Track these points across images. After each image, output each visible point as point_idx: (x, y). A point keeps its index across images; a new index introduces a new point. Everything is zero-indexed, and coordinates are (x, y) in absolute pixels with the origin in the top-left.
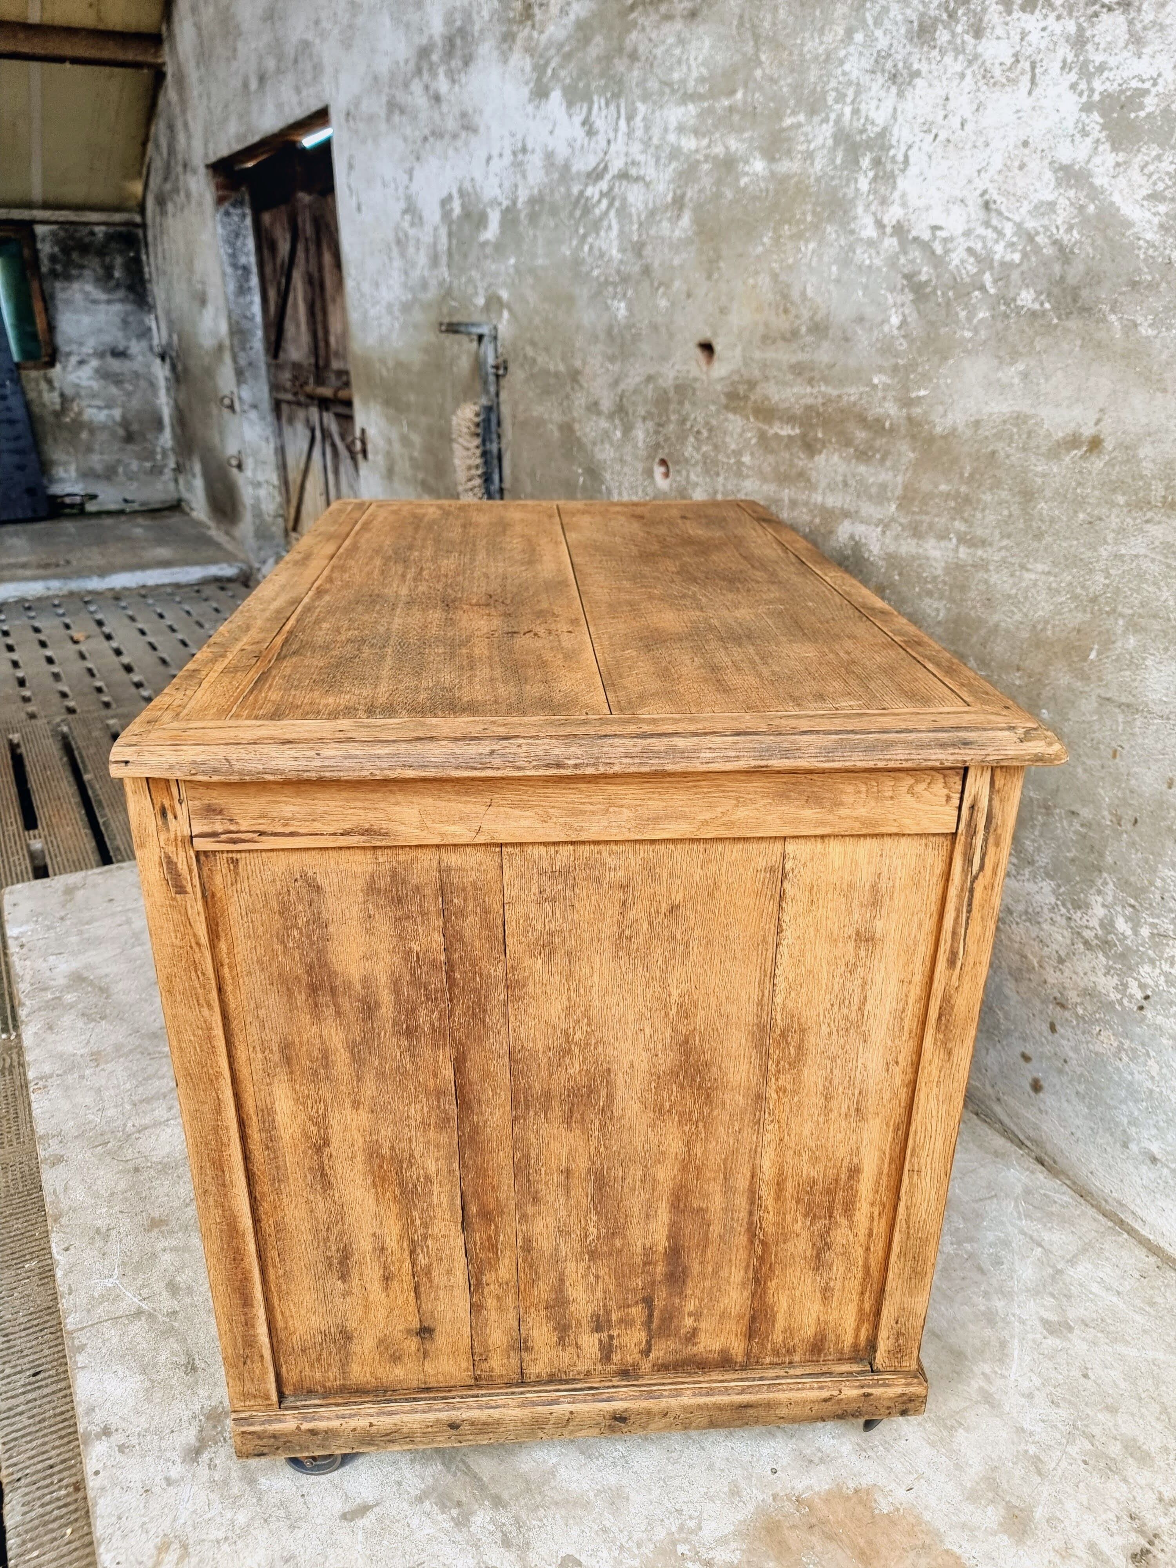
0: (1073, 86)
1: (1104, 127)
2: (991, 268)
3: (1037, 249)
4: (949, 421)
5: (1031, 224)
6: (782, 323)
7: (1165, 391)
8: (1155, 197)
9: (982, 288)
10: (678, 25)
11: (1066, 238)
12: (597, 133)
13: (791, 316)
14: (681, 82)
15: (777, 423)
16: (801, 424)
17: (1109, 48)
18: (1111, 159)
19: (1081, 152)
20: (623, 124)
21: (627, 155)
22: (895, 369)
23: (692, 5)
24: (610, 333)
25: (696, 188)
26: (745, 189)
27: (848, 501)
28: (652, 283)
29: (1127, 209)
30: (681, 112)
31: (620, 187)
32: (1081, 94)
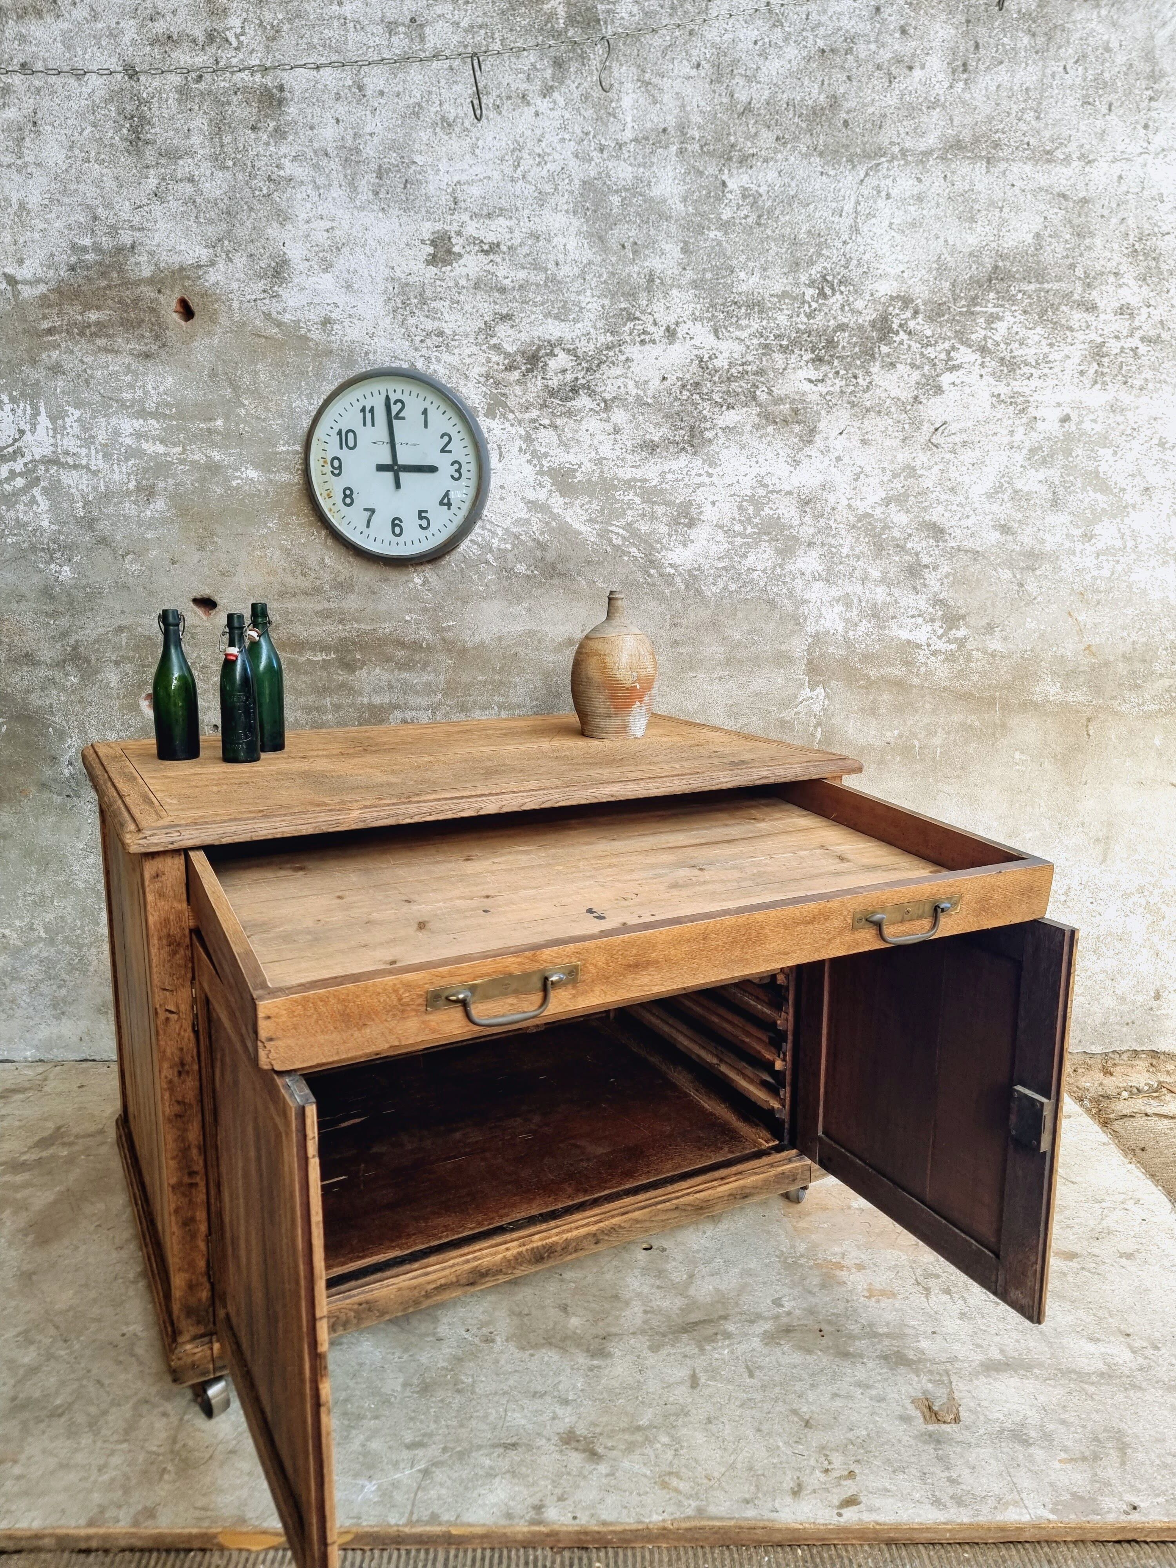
0: (529, 461)
1: (553, 484)
2: (491, 551)
3: (523, 543)
4: (477, 639)
5: (515, 530)
6: (303, 583)
8: (590, 520)
9: (487, 562)
10: (126, 359)
11: (540, 538)
13: (311, 579)
14: (134, 402)
15: (309, 652)
16: (337, 651)
17: (548, 445)
18: (561, 501)
19: (541, 495)
20: (43, 420)
21: (55, 445)
22: (425, 610)
23: (145, 349)
24: (47, 593)
25: (171, 481)
26: (238, 488)
27: (395, 698)
28: (114, 551)
29: (576, 526)
30: (138, 424)
31: (47, 470)
32: (535, 466)
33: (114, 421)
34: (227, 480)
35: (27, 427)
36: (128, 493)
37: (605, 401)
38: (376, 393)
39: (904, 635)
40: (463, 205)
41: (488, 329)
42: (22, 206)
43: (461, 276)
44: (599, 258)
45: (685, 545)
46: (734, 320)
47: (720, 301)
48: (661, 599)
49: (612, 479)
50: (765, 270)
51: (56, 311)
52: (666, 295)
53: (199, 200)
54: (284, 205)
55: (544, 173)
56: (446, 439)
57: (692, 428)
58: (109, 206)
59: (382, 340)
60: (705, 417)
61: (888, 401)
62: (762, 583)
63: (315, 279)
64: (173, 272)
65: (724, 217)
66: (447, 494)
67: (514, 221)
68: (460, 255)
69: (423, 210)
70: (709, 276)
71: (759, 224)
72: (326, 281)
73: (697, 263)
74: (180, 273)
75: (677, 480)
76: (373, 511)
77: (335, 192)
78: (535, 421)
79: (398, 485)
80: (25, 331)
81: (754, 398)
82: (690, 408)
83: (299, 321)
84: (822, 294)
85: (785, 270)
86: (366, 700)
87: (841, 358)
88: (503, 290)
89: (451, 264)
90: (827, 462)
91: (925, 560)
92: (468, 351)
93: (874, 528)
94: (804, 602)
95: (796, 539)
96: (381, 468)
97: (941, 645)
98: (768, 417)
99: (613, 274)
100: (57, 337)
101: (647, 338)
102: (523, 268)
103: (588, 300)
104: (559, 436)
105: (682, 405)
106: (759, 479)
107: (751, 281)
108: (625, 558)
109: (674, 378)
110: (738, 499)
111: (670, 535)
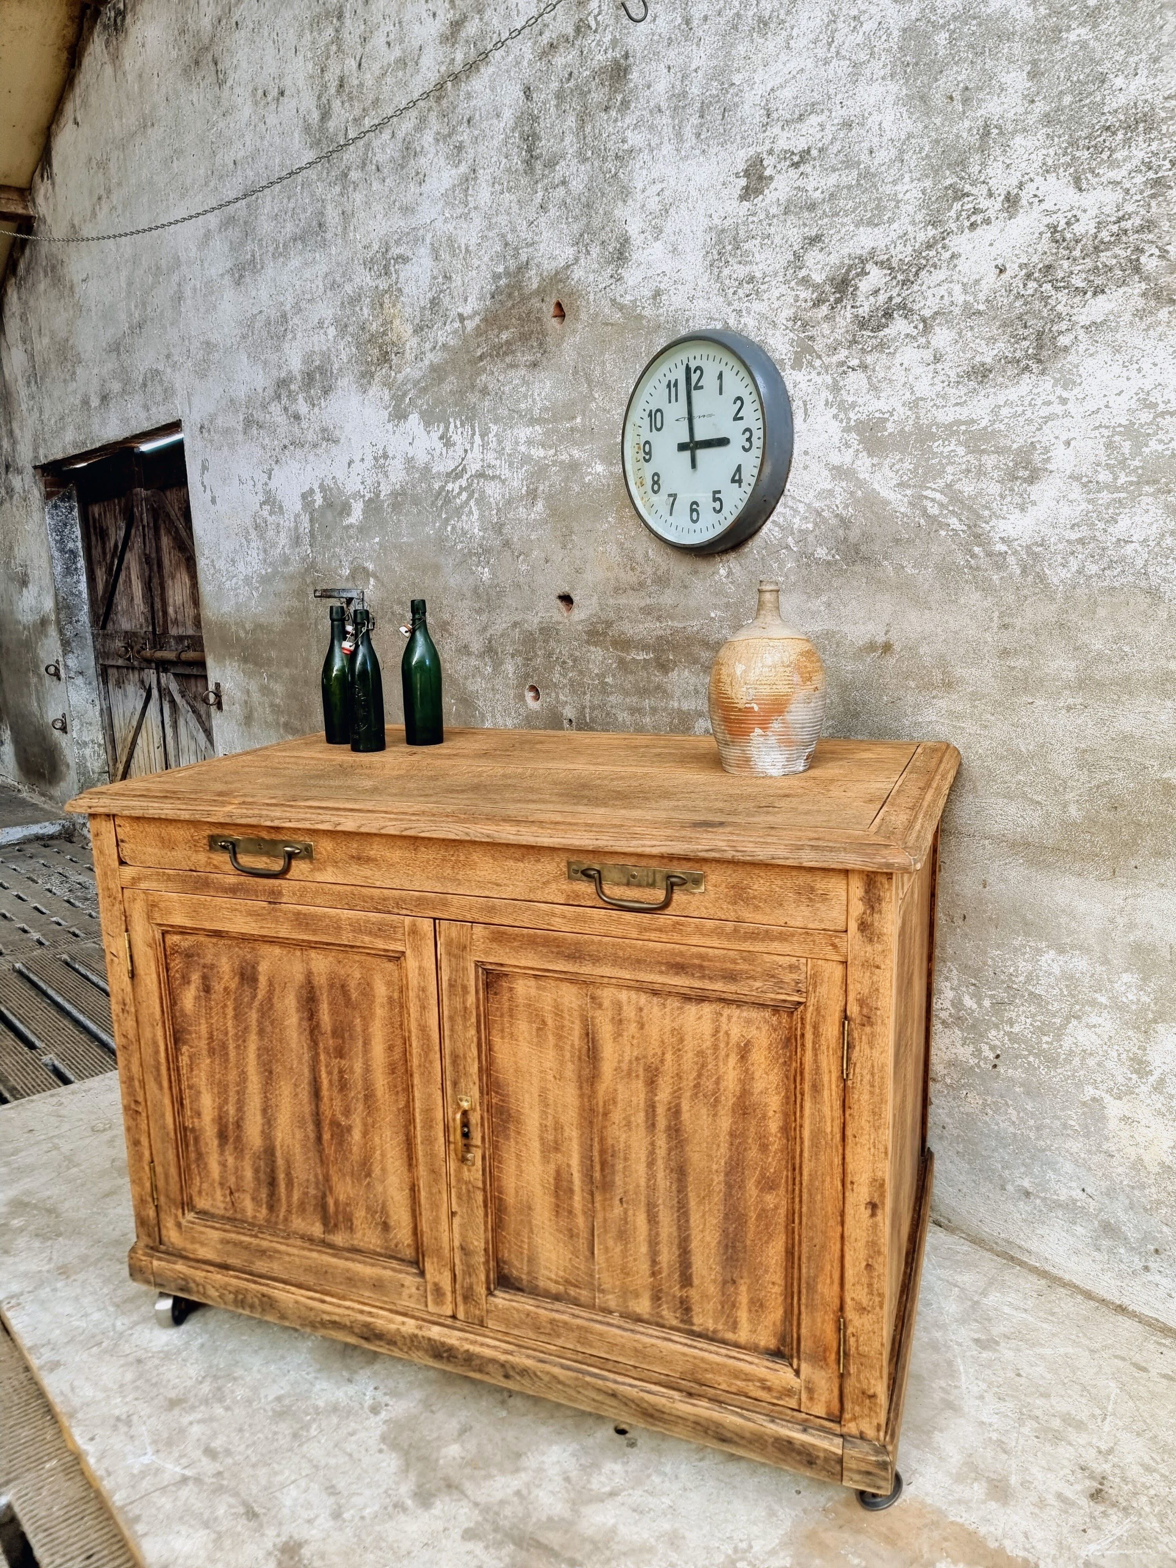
0: (835, 417)
1: (860, 443)
2: (792, 533)
3: (825, 521)
5: (817, 505)
6: (631, 578)
7: (930, 609)
8: (901, 485)
9: (788, 547)
10: (523, 372)
11: (844, 513)
12: (454, 444)
13: (638, 574)
14: (527, 410)
15: (634, 651)
16: (654, 651)
17: (857, 393)
18: (868, 462)
19: (847, 457)
20: (477, 439)
21: (483, 460)
22: (728, 607)
23: (533, 358)
24: (476, 592)
25: (547, 483)
26: (589, 484)
27: (700, 707)
28: (513, 553)
29: (886, 493)
30: (529, 431)
31: (478, 483)
32: (841, 421)
33: (516, 431)
34: (582, 478)
35: (468, 447)
36: (522, 498)
37: (924, 320)
38: (679, 364)
40: (775, 115)
41: (797, 260)
42: (467, 250)
43: (772, 204)
44: (920, 126)
45: (1023, 510)
46: (1105, 156)
47: (1085, 133)
48: (987, 588)
49: (930, 426)
51: (484, 337)
52: (1005, 147)
53: (568, 201)
54: (626, 181)
55: (860, 39)
56: (739, 403)
57: (1040, 335)
58: (514, 230)
59: (701, 301)
60: (1059, 316)
62: (1139, 563)
63: (649, 251)
64: (551, 278)
66: (739, 469)
67: (827, 113)
68: (771, 178)
69: (739, 137)
70: (1067, 100)
72: (657, 249)
73: (1051, 87)
74: (558, 278)
75: (1015, 415)
76: (675, 497)
77: (667, 149)
78: (842, 364)
79: (694, 465)
80: (469, 361)
81: (1137, 269)
82: (1037, 305)
83: (636, 300)
86: (676, 705)
88: (812, 207)
89: (762, 193)
92: (777, 293)
96: (682, 447)
98: (1159, 296)
99: (937, 142)
100: (485, 361)
101: (978, 218)
102: (834, 171)
103: (906, 188)
104: (869, 378)
105: (1026, 304)
106: (1141, 396)
107: (1132, 87)
108: (943, 533)
109: (1016, 266)
110: (1106, 433)
111: (1002, 497)
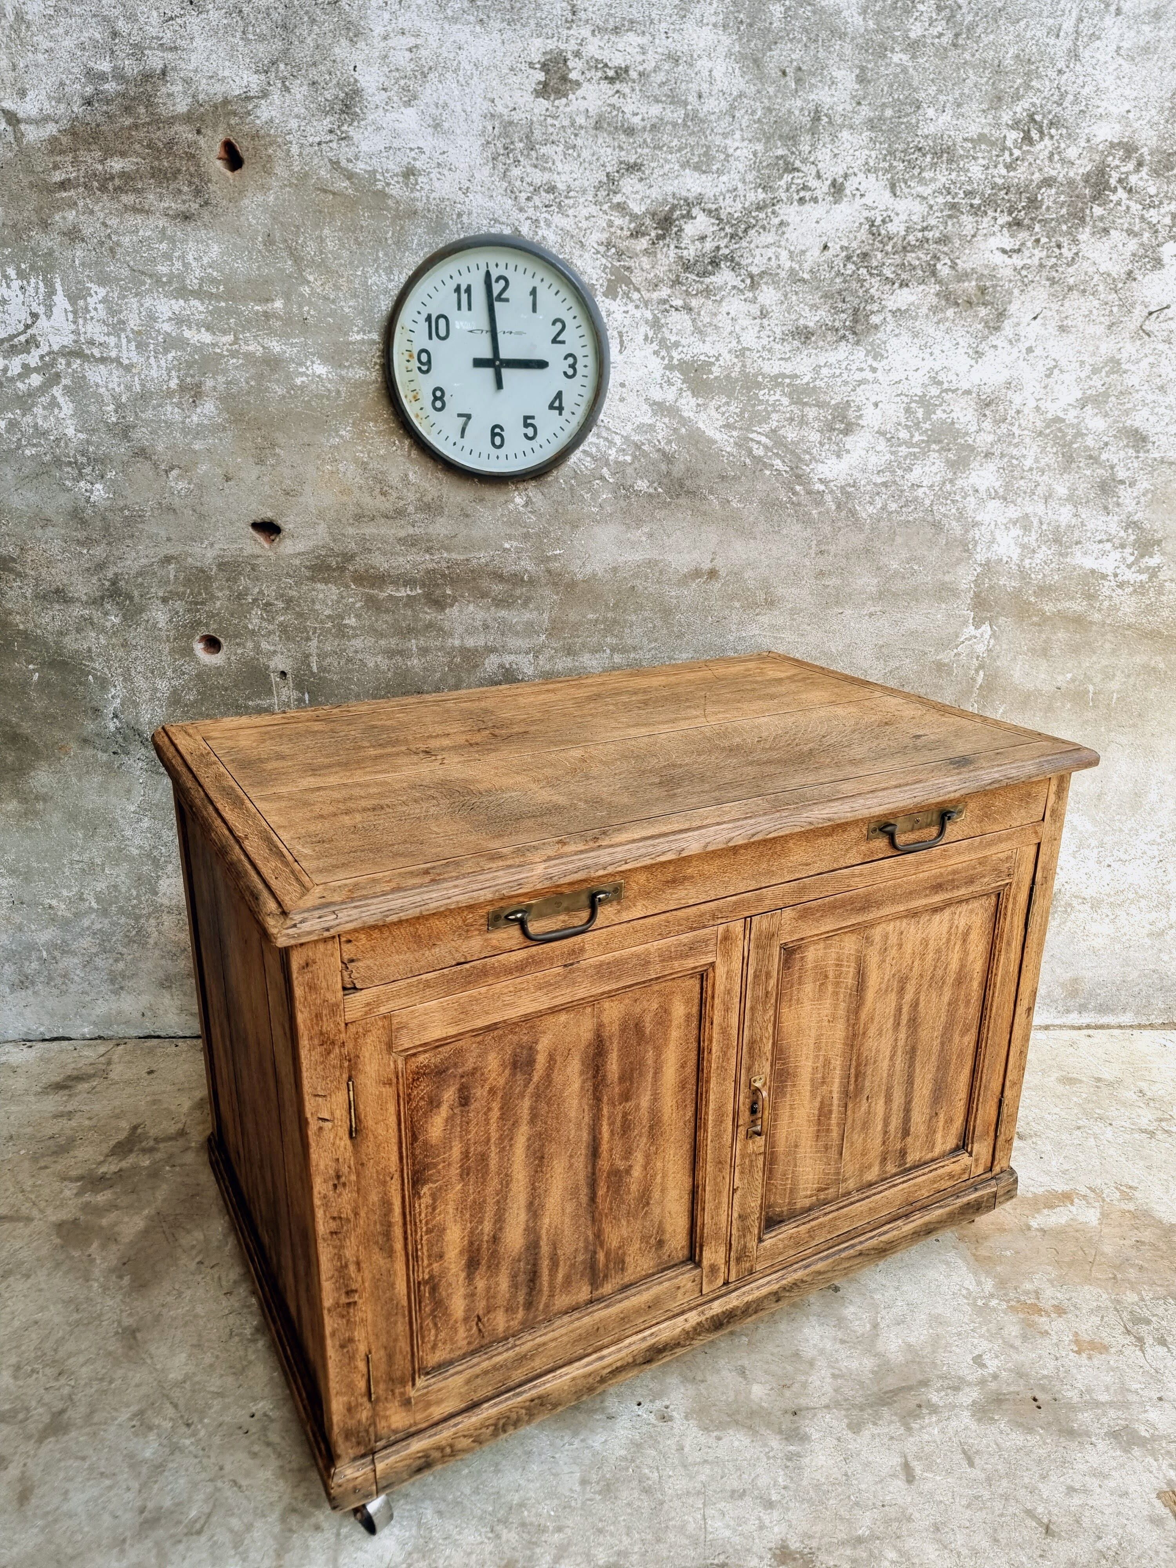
1: (684, 382)
2: (607, 464)
3: (645, 455)
4: (588, 570)
5: (636, 438)
6: (383, 504)
7: (755, 538)
8: (727, 426)
9: (602, 478)
10: (160, 222)
11: (667, 448)
13: (392, 498)
14: (171, 277)
15: (391, 587)
16: (423, 585)
17: (679, 332)
18: (693, 401)
19: (670, 395)
20: (61, 301)
21: (76, 332)
22: (526, 536)
23: (183, 208)
24: (76, 515)
25: (221, 379)
26: (303, 387)
27: (491, 639)
28: (156, 466)
29: (711, 433)
30: (178, 305)
31: (68, 364)
32: (663, 358)
33: (148, 302)
34: (289, 377)
35: (41, 310)
36: (170, 394)
37: (752, 277)
38: (473, 268)
39: (1089, 563)
40: (582, 15)
41: (611, 183)
42: (19, 16)
43: (578, 112)
44: (753, 89)
45: (838, 456)
46: (916, 171)
47: (901, 147)
48: (806, 520)
49: (756, 375)
50: (959, 106)
51: (70, 157)
52: (834, 137)
53: (246, 9)
54: (354, 15)
56: (559, 326)
57: (856, 311)
58: (131, 17)
59: (479, 197)
60: (872, 297)
61: (1096, 277)
62: (927, 502)
63: (395, 115)
64: (216, 107)
65: (912, 35)
66: (559, 395)
67: (648, 37)
68: (578, 84)
69: (532, 22)
70: (889, 113)
71: (955, 45)
72: (409, 118)
73: (875, 96)
74: (225, 107)
75: (833, 376)
76: (468, 417)
78: (665, 302)
79: (499, 385)
80: (32, 185)
81: (934, 273)
82: (854, 285)
83: (375, 171)
84: (1028, 139)
85: (984, 106)
86: (457, 643)
87: (1044, 222)
88: (630, 131)
89: (566, 96)
90: (1015, 354)
91: (1121, 474)
92: (585, 212)
93: (1064, 435)
94: (976, 524)
95: (971, 448)
96: (479, 363)
97: (1130, 576)
98: (948, 298)
99: (770, 110)
100: (72, 193)
101: (807, 195)
102: (657, 101)
103: (737, 144)
104: (694, 320)
105: (845, 281)
106: (933, 374)
107: (940, 121)
108: (768, 472)
109: (838, 247)
110: (906, 400)
111: (822, 444)
